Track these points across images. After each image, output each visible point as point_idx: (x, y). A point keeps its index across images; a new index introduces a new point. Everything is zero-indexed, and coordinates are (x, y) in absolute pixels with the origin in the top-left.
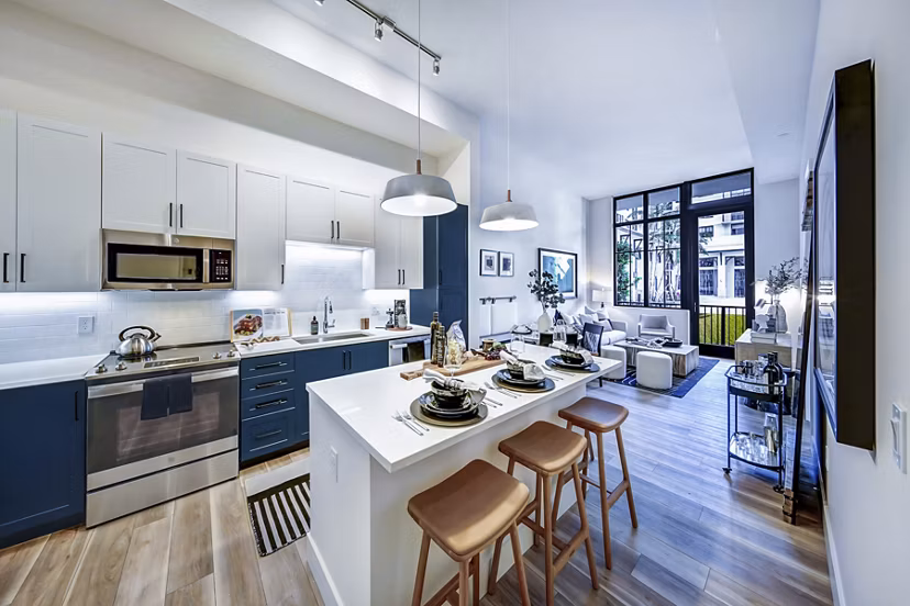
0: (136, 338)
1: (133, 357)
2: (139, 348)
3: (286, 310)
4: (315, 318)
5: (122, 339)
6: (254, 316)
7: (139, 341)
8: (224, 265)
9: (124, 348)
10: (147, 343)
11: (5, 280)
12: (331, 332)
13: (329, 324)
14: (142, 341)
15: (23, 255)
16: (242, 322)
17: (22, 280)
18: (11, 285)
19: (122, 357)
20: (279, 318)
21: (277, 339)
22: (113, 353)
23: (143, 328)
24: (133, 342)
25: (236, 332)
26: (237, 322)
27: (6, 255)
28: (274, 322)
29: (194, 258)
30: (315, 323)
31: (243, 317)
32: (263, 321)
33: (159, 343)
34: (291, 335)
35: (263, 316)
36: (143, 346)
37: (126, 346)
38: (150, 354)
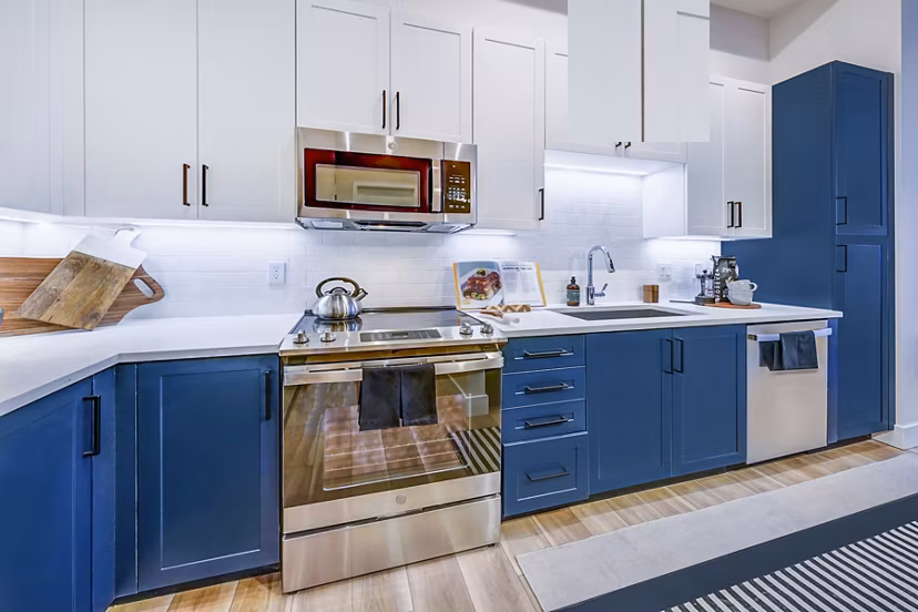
0: (336, 294)
1: (334, 321)
2: (342, 308)
3: (532, 265)
4: (573, 280)
5: (320, 295)
6: (488, 271)
7: (341, 298)
8: (460, 185)
9: (322, 307)
10: (350, 303)
11: (185, 203)
12: (601, 304)
13: (597, 291)
14: (344, 297)
15: (204, 166)
16: (472, 279)
17: (204, 203)
18: (193, 208)
19: (320, 320)
20: (524, 278)
21: (526, 308)
22: (309, 313)
23: (345, 280)
24: (334, 298)
25: (465, 294)
26: (465, 279)
27: (186, 167)
28: (519, 281)
29: (416, 176)
30: (573, 288)
31: (473, 273)
32: (502, 280)
33: (366, 303)
34: (545, 305)
35: (502, 273)
36: (345, 306)
37: (326, 304)
38: (353, 319)
